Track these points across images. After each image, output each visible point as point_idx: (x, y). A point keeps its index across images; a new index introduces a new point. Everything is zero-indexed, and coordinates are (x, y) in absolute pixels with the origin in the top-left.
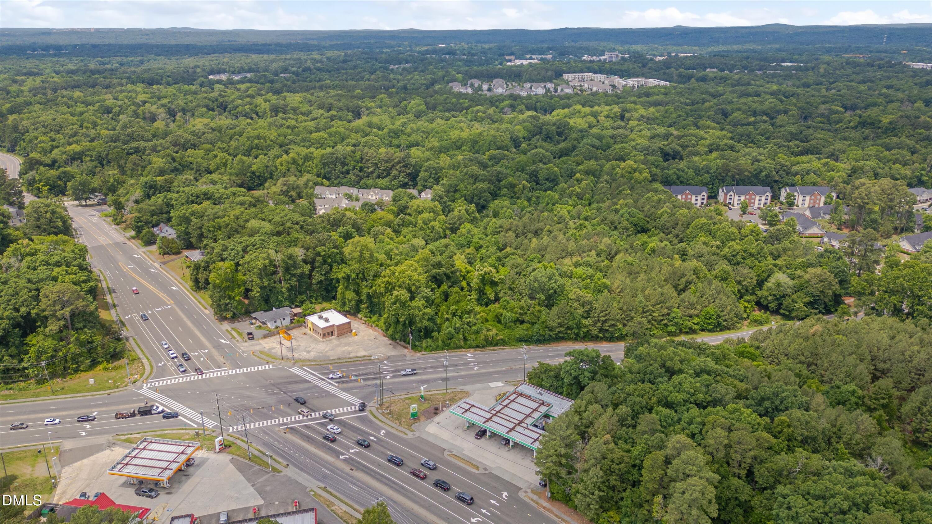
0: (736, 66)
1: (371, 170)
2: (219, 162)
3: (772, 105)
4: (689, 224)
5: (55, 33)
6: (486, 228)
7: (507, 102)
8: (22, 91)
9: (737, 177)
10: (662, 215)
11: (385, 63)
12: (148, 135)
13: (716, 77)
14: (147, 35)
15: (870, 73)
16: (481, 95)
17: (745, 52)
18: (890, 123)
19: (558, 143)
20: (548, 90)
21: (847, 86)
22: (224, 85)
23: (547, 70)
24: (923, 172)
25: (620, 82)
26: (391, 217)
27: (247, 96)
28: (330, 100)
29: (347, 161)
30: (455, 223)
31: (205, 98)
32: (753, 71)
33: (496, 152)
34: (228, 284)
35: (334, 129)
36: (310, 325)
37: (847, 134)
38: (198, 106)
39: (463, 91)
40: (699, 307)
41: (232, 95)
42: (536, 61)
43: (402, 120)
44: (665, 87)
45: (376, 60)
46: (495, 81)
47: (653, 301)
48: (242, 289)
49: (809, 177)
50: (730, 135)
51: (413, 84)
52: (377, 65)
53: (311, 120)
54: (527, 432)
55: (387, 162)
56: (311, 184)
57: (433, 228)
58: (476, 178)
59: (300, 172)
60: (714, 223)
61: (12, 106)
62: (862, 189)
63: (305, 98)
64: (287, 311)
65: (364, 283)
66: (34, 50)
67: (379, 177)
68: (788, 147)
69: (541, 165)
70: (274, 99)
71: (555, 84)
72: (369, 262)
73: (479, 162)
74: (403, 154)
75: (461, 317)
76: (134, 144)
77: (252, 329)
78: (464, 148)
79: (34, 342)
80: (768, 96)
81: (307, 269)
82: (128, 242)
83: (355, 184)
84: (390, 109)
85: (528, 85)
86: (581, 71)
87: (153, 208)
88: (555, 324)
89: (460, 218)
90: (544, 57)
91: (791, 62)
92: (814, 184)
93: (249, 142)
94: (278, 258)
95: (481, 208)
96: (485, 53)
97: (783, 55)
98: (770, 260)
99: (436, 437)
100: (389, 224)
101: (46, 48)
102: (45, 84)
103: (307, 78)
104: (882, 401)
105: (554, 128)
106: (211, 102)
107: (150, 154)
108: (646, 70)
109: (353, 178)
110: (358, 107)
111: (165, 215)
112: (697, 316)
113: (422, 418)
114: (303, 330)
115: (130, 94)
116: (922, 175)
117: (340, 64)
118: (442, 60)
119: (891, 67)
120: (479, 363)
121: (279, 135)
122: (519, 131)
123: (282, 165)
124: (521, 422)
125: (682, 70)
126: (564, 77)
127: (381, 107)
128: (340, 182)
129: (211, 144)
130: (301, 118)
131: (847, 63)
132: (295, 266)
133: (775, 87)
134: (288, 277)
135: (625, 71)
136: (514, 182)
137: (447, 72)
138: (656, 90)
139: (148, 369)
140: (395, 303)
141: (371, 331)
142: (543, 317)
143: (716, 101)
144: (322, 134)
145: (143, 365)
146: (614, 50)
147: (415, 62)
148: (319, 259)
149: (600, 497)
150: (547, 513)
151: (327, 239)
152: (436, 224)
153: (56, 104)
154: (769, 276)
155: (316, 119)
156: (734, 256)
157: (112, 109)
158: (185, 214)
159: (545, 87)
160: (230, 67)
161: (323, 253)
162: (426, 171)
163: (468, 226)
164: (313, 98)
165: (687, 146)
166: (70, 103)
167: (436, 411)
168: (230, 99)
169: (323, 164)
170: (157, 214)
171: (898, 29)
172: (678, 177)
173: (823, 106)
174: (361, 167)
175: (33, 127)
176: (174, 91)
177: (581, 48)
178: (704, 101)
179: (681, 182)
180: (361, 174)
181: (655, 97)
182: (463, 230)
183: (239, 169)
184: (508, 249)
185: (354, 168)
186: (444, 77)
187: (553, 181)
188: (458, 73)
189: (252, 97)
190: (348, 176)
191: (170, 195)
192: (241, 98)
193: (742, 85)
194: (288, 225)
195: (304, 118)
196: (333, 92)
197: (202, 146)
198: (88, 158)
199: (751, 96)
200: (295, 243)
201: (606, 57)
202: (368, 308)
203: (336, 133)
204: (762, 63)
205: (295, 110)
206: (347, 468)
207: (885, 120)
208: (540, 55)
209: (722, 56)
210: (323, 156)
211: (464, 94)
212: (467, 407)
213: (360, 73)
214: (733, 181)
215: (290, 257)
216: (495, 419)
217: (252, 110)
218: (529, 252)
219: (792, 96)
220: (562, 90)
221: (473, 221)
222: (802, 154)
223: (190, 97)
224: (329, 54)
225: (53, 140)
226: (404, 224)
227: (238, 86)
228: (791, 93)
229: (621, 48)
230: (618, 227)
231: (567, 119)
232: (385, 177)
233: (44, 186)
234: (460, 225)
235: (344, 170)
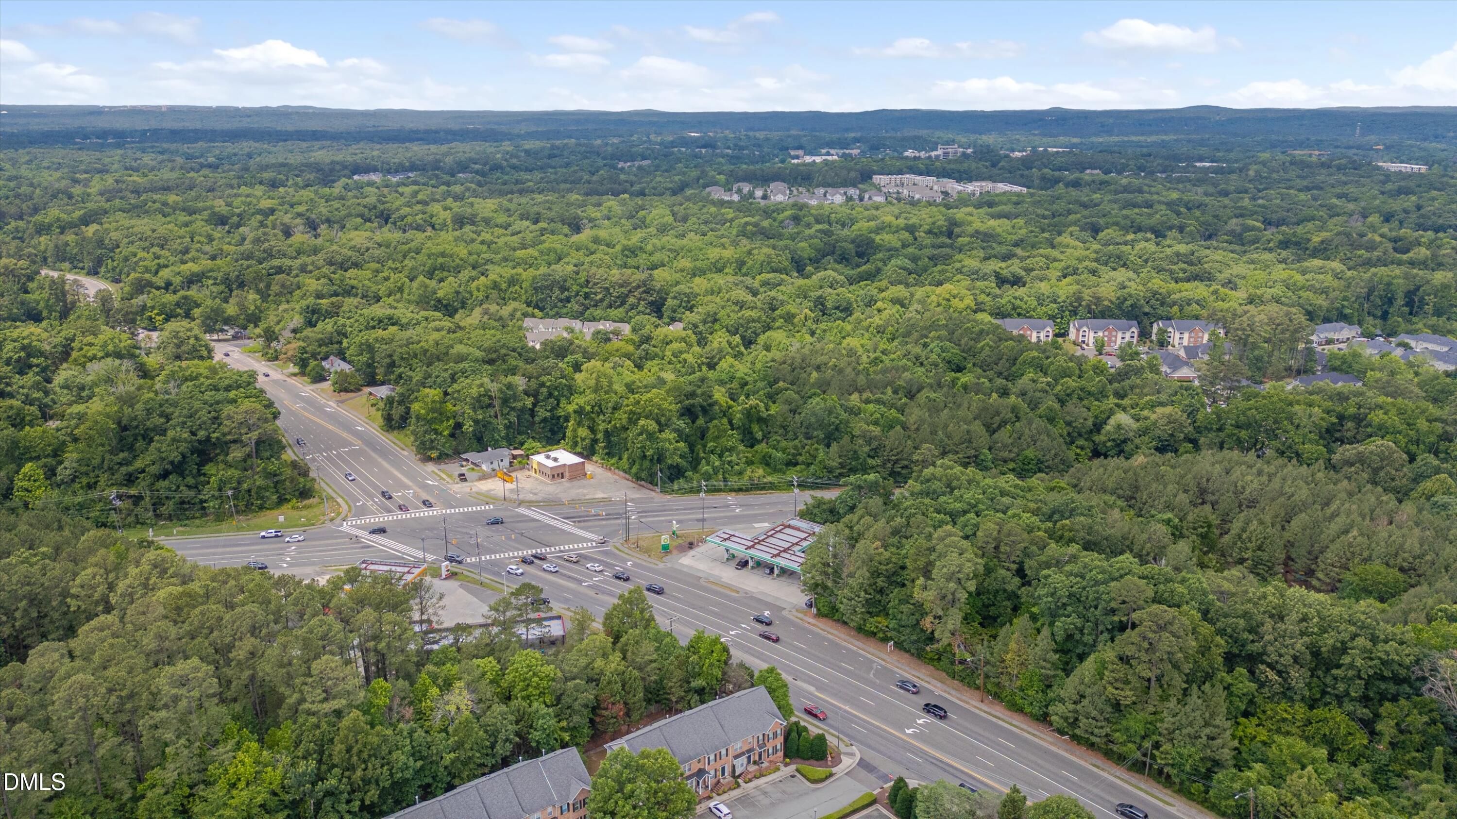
0: (1128, 165)
1: (599, 296)
2: (392, 286)
3: (1164, 218)
4: (1016, 359)
5: (107, 112)
6: (753, 363)
7: (788, 213)
8: (89, 195)
9: (1093, 307)
10: (982, 348)
11: (611, 159)
12: (291, 252)
13: (1093, 181)
14: (249, 116)
15: (1321, 177)
16: (751, 204)
17: (1147, 147)
18: (1322, 242)
19: (858, 266)
20: (850, 199)
21: (1282, 195)
22: (378, 188)
23: (849, 170)
24: (1345, 303)
25: (954, 187)
26: (631, 348)
27: (418, 203)
28: (536, 208)
29: (568, 284)
30: (713, 357)
31: (359, 204)
32: (1152, 173)
33: (771, 275)
34: (435, 415)
35: (546, 245)
36: (535, 466)
37: (1255, 256)
38: (349, 215)
39: (727, 198)
40: (1015, 450)
41: (395, 202)
42: (835, 157)
43: (640, 235)
44: (1018, 195)
45: (598, 154)
46: (773, 185)
47: (956, 439)
48: (451, 422)
49: (1190, 308)
50: (1094, 256)
51: (654, 188)
52: (600, 162)
53: (513, 235)
54: (793, 558)
55: (621, 286)
56: (518, 314)
57: (685, 361)
58: (741, 305)
59: (504, 299)
60: (1047, 358)
61: (85, 213)
62: (1245, 318)
63: (501, 206)
64: (505, 452)
65: (601, 417)
66: (85, 137)
67: (610, 306)
68: (1171, 272)
69: (830, 290)
70: (456, 206)
71: (860, 190)
72: (606, 393)
73: (747, 288)
74: (643, 276)
75: (721, 456)
76: (276, 262)
77: (464, 470)
78: (727, 270)
79: (213, 471)
80: (1163, 207)
81: (529, 402)
82: (288, 380)
83: (579, 316)
84: (623, 221)
85: (822, 191)
86: (900, 172)
87: (321, 336)
88: (835, 464)
89: (720, 351)
90: (847, 151)
91: (1212, 162)
92: (1197, 317)
93: (430, 262)
94: (494, 387)
95: (748, 343)
96: (759, 146)
97: (1203, 151)
98: (1112, 400)
99: (691, 567)
100: (628, 356)
101: (104, 134)
102: (120, 185)
103: (498, 178)
104: (1200, 530)
105: (851, 246)
106: (366, 210)
107: (297, 276)
108: (995, 171)
109: (576, 307)
110: (577, 218)
111: (336, 346)
112: (1012, 460)
113: (675, 552)
114: (527, 473)
115: (248, 200)
116: (1343, 306)
117: (546, 160)
118: (696, 156)
119: (1355, 169)
120: (741, 506)
121: (470, 254)
122: (803, 249)
123: (478, 290)
124: (788, 549)
125: (1046, 170)
126: (874, 180)
127: (609, 219)
128: (557, 313)
129: (378, 262)
130: (499, 231)
131: (1292, 163)
132: (515, 398)
133: (1175, 195)
134: (506, 411)
135: (965, 172)
136: (793, 311)
137: (703, 172)
138: (1004, 199)
139: (345, 507)
140: (641, 434)
141: (609, 474)
142: (821, 455)
143: (1086, 212)
144: (530, 251)
145: (338, 504)
146: (953, 142)
147: (656, 158)
148: (544, 390)
149: (867, 600)
150: (812, 628)
151: (553, 368)
152: (690, 358)
153: (147, 212)
154: (1109, 418)
155: (520, 232)
156: (1068, 395)
157: (229, 218)
158: (367, 340)
159: (845, 193)
160: (383, 163)
161: (548, 384)
162: (675, 298)
163: (730, 360)
164: (513, 206)
165: (1032, 270)
166: (166, 210)
167: (691, 545)
168: (394, 207)
169: (535, 289)
170: (326, 345)
171: (1385, 114)
172: (1014, 308)
173: (1234, 221)
174: (586, 293)
175: (126, 240)
176: (312, 196)
177: (904, 139)
178: (1069, 212)
179: (1019, 315)
180: (587, 302)
181: (1000, 208)
182: (724, 365)
183: (420, 296)
184: (781, 384)
185: (577, 294)
186: (698, 179)
187: (847, 310)
188: (719, 174)
189: (425, 203)
190: (569, 305)
191: (341, 321)
192: (409, 205)
193: (1129, 193)
194: (503, 351)
195: (502, 231)
196: (540, 198)
197: (367, 266)
198: (211, 282)
199: (1139, 207)
200: (513, 371)
201: (939, 152)
202: (605, 447)
203: (550, 250)
204: (1167, 163)
205: (487, 221)
206: (591, 593)
207: (1316, 239)
208: (842, 148)
209: (1111, 152)
210: (534, 278)
211: (728, 202)
212: (726, 536)
213: (575, 172)
214: (1089, 312)
215: (509, 386)
216: (757, 546)
217: (425, 221)
218: (807, 388)
219: (1198, 207)
220: (870, 198)
221: (738, 356)
222: (1188, 280)
223: (336, 204)
224: (529, 145)
225: (158, 258)
226: (648, 357)
227: (400, 189)
228: (1197, 204)
229: (964, 140)
230: (925, 362)
231: (873, 235)
232: (619, 306)
233: (157, 314)
234: (720, 359)
235: (563, 297)
